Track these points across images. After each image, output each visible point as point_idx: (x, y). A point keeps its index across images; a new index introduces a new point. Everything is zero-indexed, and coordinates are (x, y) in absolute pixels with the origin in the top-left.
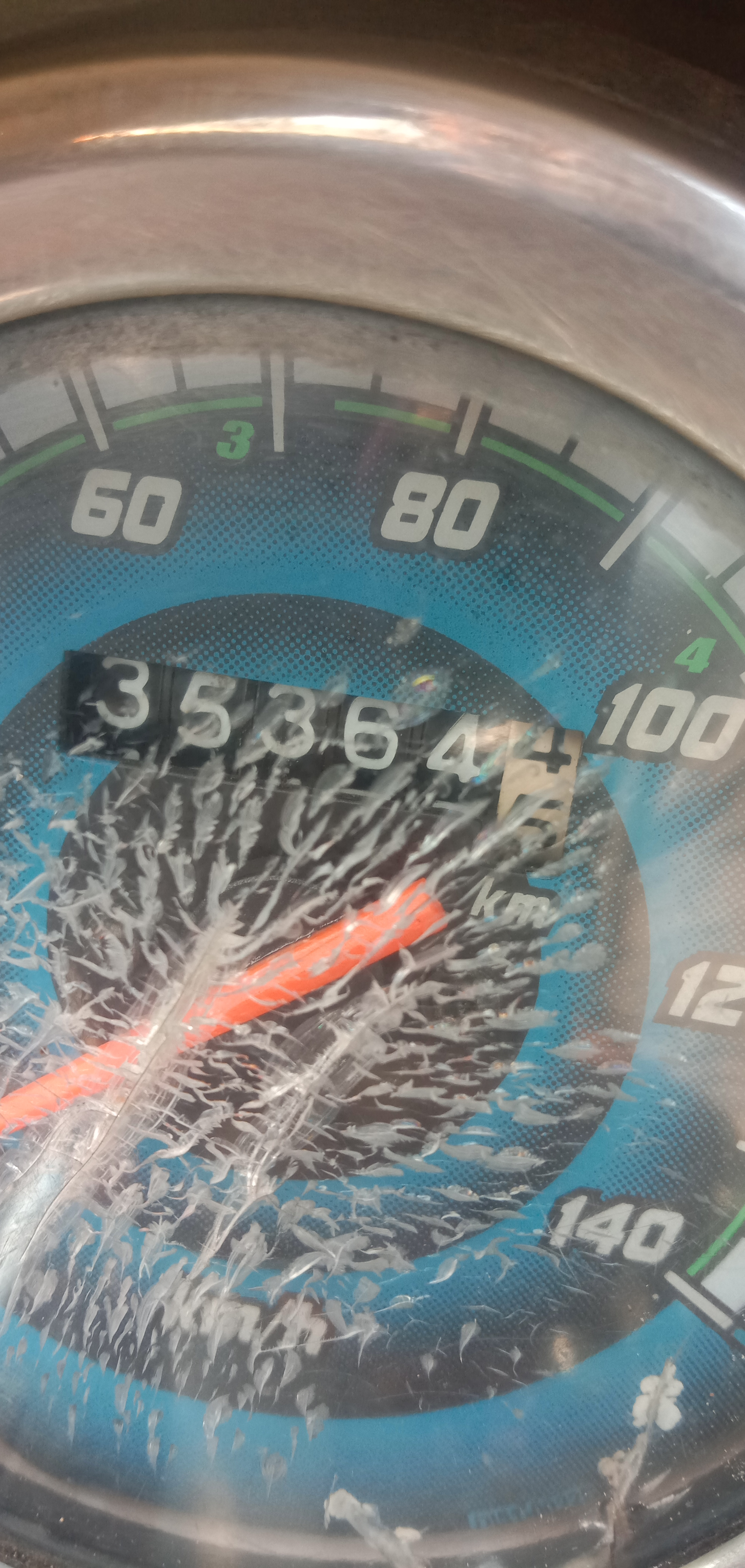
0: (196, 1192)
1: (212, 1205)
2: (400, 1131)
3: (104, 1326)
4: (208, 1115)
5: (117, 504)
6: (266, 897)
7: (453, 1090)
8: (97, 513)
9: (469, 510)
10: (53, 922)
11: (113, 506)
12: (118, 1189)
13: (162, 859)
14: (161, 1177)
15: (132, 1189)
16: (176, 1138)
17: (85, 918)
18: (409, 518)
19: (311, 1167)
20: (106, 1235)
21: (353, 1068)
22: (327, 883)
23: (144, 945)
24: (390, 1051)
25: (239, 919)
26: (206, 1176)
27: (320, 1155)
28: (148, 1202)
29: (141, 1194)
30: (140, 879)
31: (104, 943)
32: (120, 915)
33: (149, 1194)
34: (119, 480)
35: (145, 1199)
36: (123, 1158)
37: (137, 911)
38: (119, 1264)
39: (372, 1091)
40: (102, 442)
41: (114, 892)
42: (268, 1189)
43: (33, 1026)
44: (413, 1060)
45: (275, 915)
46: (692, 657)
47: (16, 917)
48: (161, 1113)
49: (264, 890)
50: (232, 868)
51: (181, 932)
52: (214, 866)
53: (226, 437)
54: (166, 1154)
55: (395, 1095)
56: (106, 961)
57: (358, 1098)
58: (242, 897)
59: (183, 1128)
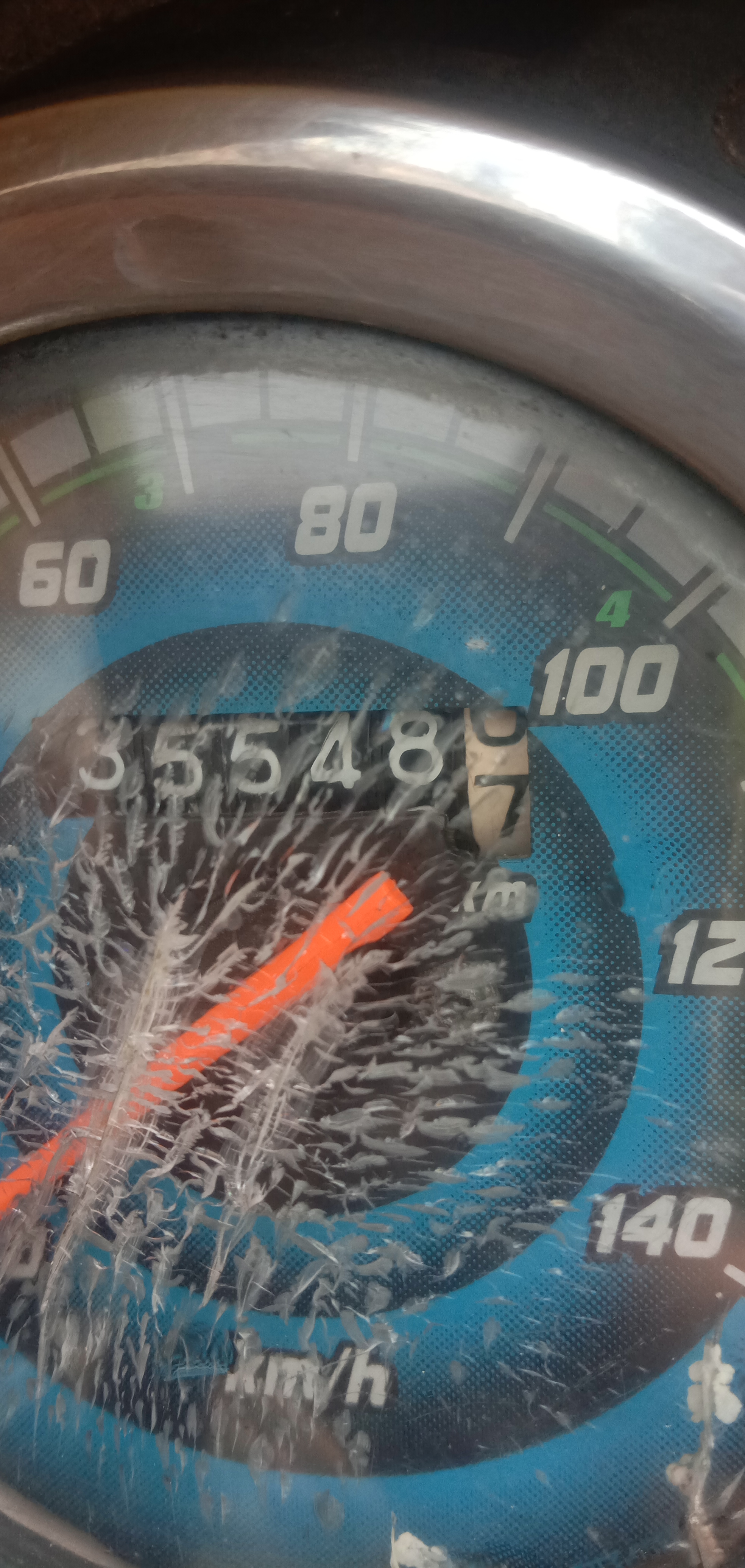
1: (207, 1221)
2: (373, 1114)
3: (131, 1371)
4: (189, 1126)
5: (57, 572)
6: (203, 891)
7: (417, 1063)
8: (40, 585)
9: (372, 513)
11: (52, 575)
12: (118, 1219)
13: (101, 872)
14: (156, 1199)
15: (131, 1217)
16: (162, 1155)
17: (41, 941)
18: (318, 531)
19: (296, 1167)
20: (117, 1271)
21: (318, 1057)
22: (257, 868)
23: (99, 958)
24: (348, 1029)
25: (183, 918)
26: (197, 1191)
27: (301, 1152)
28: (148, 1228)
29: (140, 1221)
30: (85, 894)
31: (60, 965)
32: (71, 933)
33: (148, 1219)
34: (53, 550)
36: (114, 1183)
37: (87, 926)
38: (133, 1301)
39: (339, 1076)
40: (35, 519)
41: (63, 913)
42: (260, 1198)
43: (12, 1059)
44: (370, 1038)
45: (213, 912)
46: (611, 613)
48: (144, 1130)
49: (199, 884)
50: (166, 867)
51: (130, 940)
52: (150, 869)
54: (156, 1173)
55: (362, 1076)
56: (67, 982)
57: (327, 1085)
58: (181, 893)
59: (169, 1145)
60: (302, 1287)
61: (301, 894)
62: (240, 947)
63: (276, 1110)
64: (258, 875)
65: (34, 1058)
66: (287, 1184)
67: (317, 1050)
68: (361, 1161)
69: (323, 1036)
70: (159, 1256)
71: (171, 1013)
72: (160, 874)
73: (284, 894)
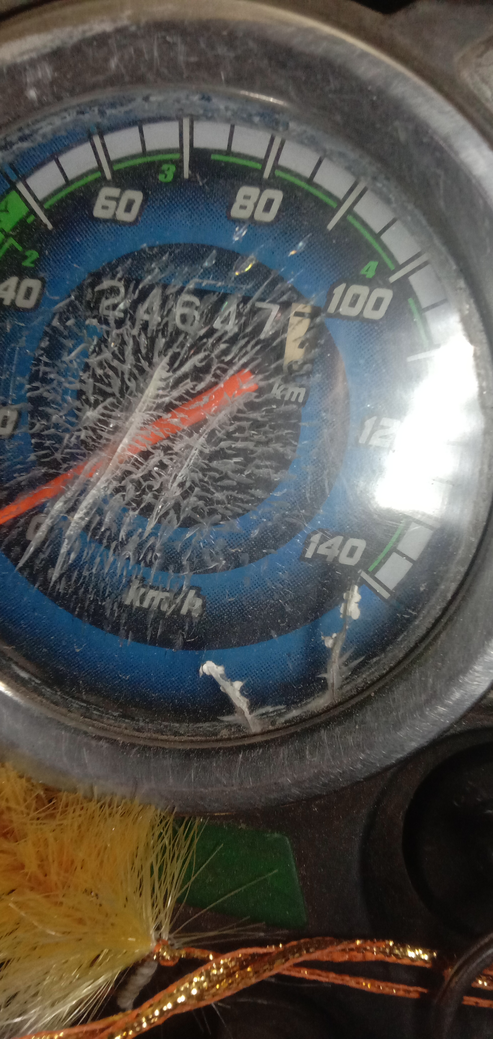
0: (147, 494)
1: (152, 501)
2: (235, 463)
3: (103, 568)
4: (153, 458)
5: (113, 203)
6: (179, 354)
7: (258, 443)
8: (105, 207)
9: (269, 203)
10: (87, 367)
11: (113, 204)
12: (112, 495)
13: (134, 337)
14: (132, 488)
15: (118, 496)
16: (138, 468)
17: (101, 365)
18: (243, 207)
19: (197, 481)
20: (107, 520)
21: (216, 434)
22: (205, 347)
23: (126, 377)
24: (231, 424)
25: (168, 364)
26: (150, 487)
27: (200, 475)
28: (125, 502)
29: (122, 498)
30: (125, 347)
31: (108, 376)
32: (115, 363)
33: (126, 498)
34: (115, 192)
35: (124, 500)
36: (114, 479)
37: (123, 362)
38: (111, 534)
39: (223, 444)
40: (108, 175)
41: (113, 354)
42: (178, 492)
43: (77, 417)
44: (240, 429)
45: (182, 364)
46: (367, 271)
47: (70, 365)
48: (132, 457)
49: (178, 350)
50: (164, 340)
51: (142, 371)
52: (157, 340)
53: (163, 172)
54: (134, 476)
55: (233, 446)
56: (109, 385)
57: (217, 448)
58: (170, 353)
59: (142, 464)
61: (222, 362)
62: (192, 381)
63: (192, 456)
64: (205, 350)
65: (88, 418)
66: (191, 489)
67: (217, 432)
68: (226, 482)
69: (220, 426)
70: (127, 515)
71: (155, 406)
72: (161, 342)
73: (216, 360)
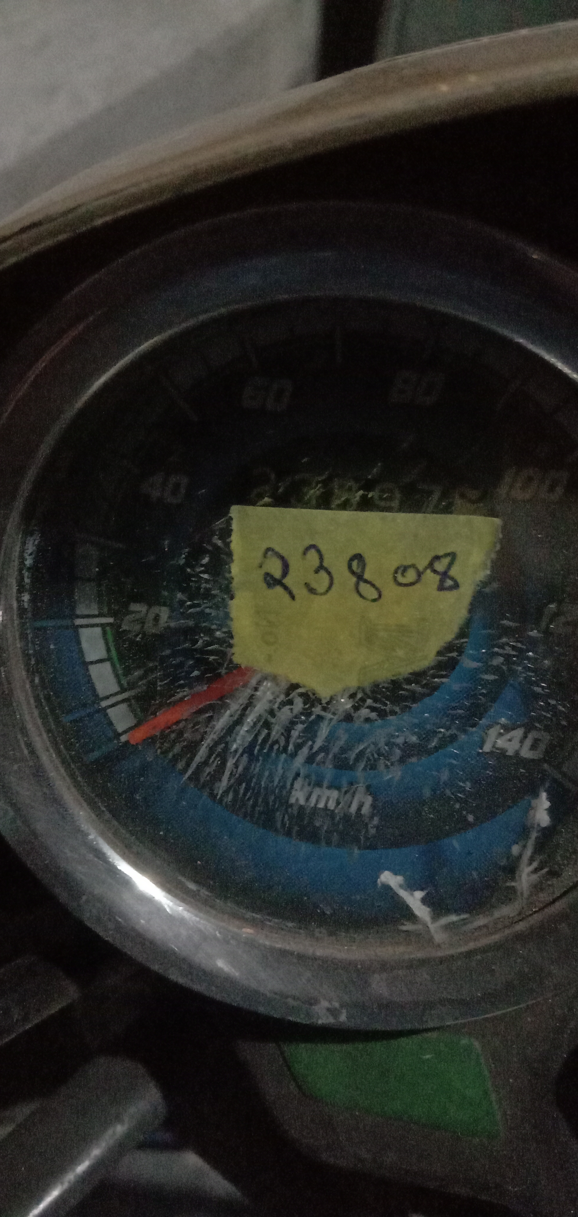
0: (316, 707)
1: (323, 713)
3: (272, 781)
5: (263, 393)
8: (253, 398)
9: (430, 386)
12: (279, 708)
14: (300, 701)
15: (285, 709)
18: (402, 392)
19: (369, 693)
20: (274, 733)
28: (294, 715)
29: (290, 711)
33: (294, 711)
34: (264, 382)
36: (280, 692)
38: (279, 746)
40: (255, 363)
60: (361, 747)
70: (295, 728)
